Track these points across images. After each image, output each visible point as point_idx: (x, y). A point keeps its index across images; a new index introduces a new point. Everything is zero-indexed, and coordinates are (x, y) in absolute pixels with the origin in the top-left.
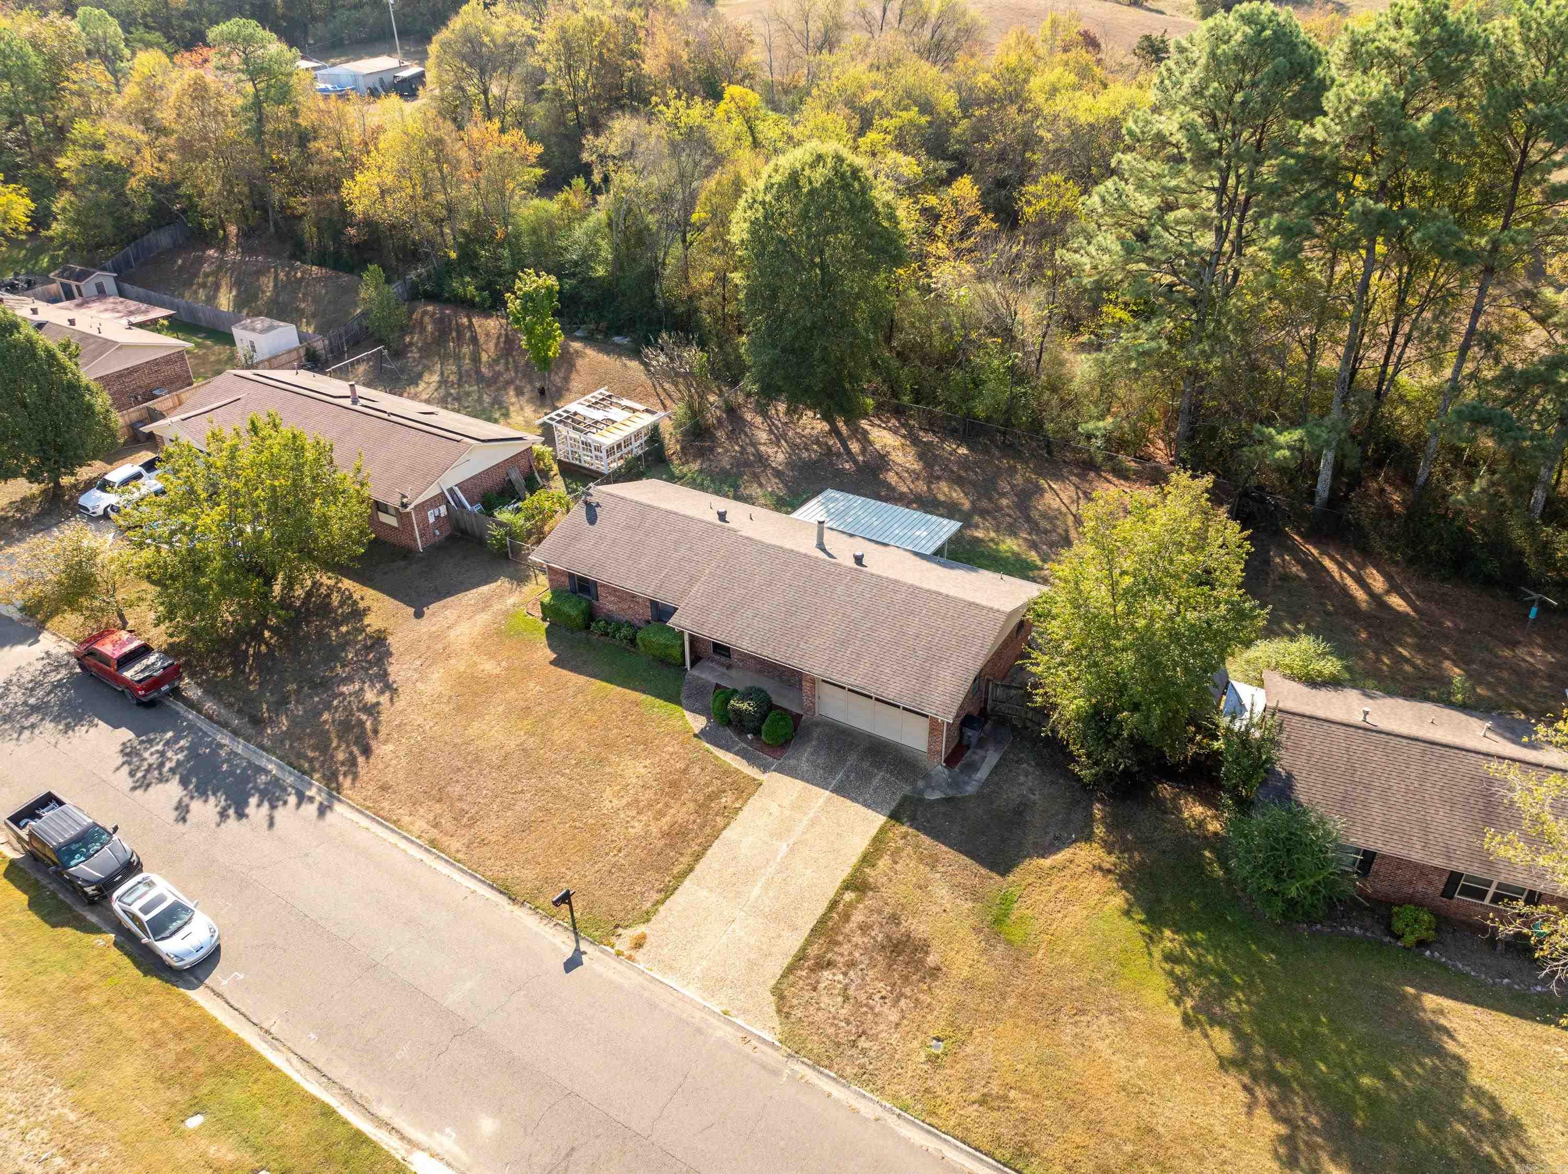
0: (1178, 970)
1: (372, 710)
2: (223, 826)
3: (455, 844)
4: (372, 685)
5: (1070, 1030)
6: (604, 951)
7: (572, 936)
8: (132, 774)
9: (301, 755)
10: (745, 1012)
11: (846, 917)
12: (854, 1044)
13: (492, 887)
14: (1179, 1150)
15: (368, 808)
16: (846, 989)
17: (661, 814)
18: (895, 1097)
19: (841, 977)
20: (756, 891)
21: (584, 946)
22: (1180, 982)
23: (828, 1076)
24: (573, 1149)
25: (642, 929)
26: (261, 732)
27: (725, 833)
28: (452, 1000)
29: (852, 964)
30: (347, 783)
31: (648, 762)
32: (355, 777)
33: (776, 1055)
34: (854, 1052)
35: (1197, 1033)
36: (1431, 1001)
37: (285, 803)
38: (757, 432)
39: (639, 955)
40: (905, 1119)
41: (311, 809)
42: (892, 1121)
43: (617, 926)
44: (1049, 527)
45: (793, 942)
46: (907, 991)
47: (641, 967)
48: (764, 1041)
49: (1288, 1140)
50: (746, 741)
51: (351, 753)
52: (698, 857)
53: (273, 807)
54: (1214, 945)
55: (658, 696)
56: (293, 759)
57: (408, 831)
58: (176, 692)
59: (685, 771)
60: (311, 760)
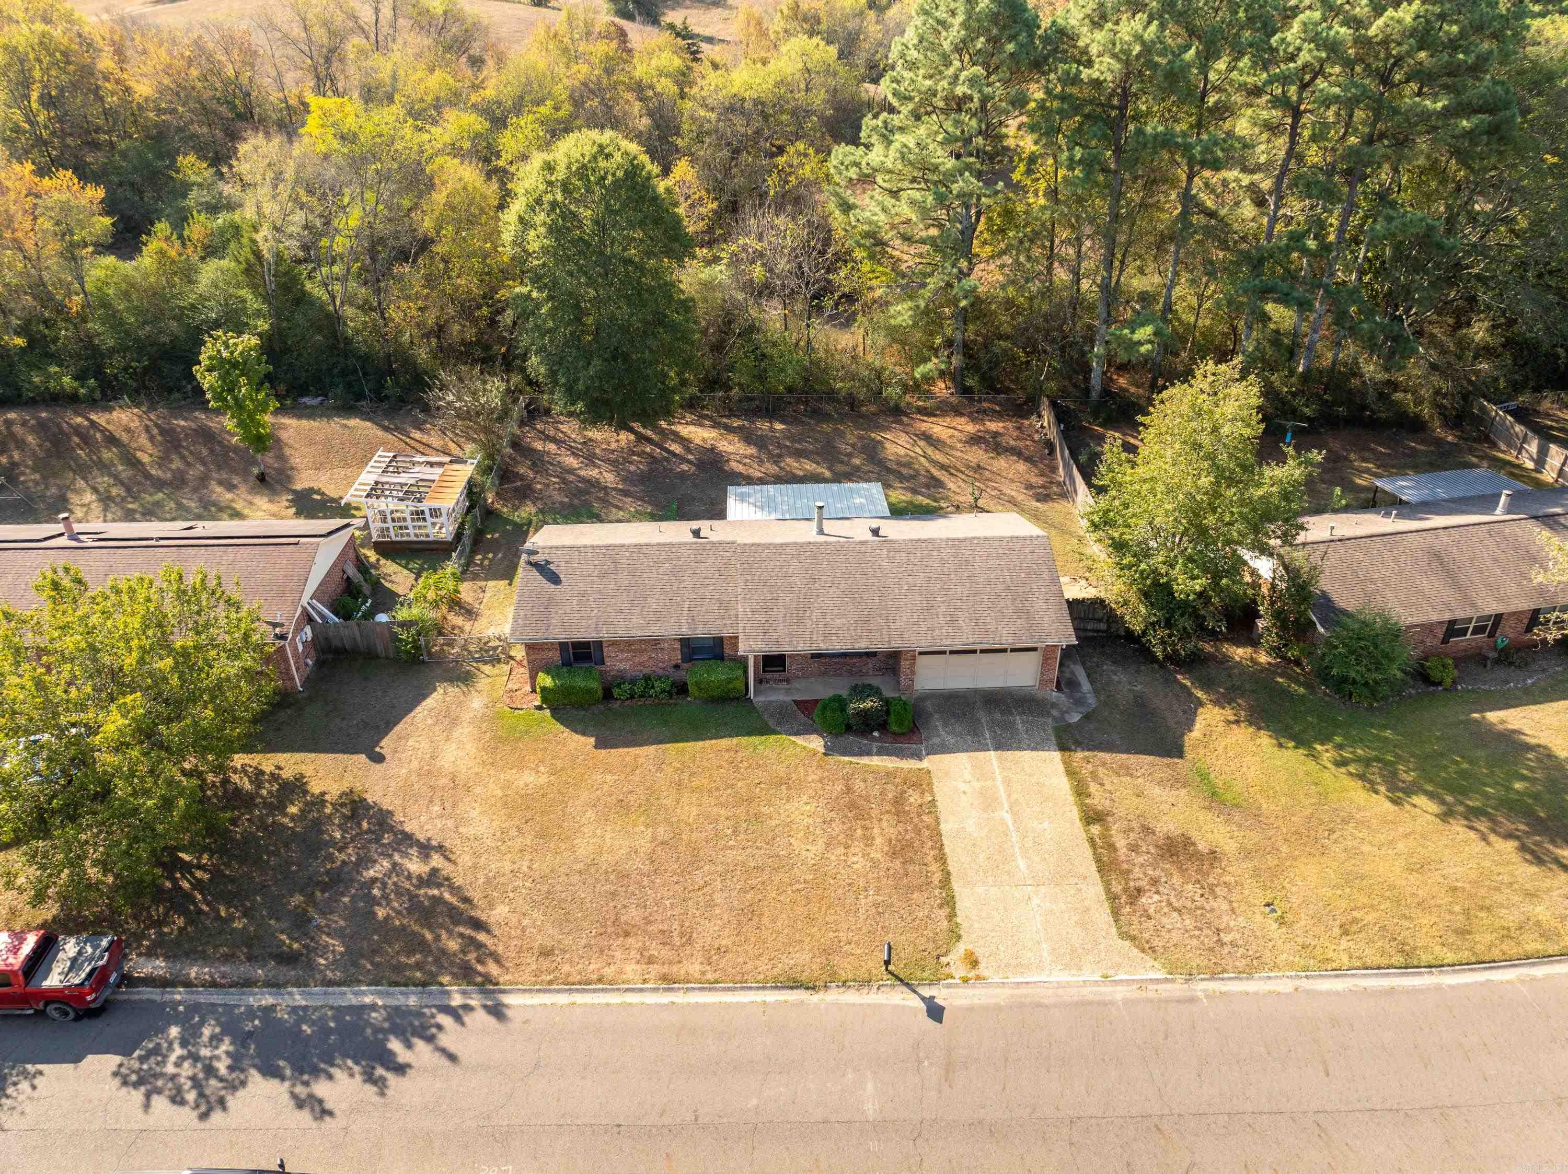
0: (1352, 769)
1: (433, 878)
2: (390, 1092)
3: (694, 968)
4: (405, 855)
5: (1337, 849)
6: (949, 986)
7: (904, 989)
8: (177, 1099)
9: (399, 968)
10: (1118, 966)
11: (1112, 847)
12: (1222, 944)
13: (777, 988)
14: (1482, 892)
15: (550, 983)
16: (1170, 904)
17: (868, 840)
18: (1291, 966)
19: (1156, 897)
20: (1022, 863)
21: (926, 992)
22: (1361, 777)
23: (1230, 979)
24: (1128, 1164)
25: (961, 948)
26: (311, 966)
27: (943, 827)
28: (870, 1109)
29: (1155, 882)
30: (493, 969)
31: (805, 798)
32: (498, 960)
33: (1176, 986)
34: (1226, 950)
35: (1407, 807)
36: (1493, 716)
37: (440, 1027)
38: (562, 459)
39: (982, 970)
40: (1312, 977)
41: (479, 1019)
42: (1305, 984)
43: (938, 957)
44: (911, 472)
45: (1094, 890)
46: (1211, 880)
47: (997, 980)
48: (1157, 981)
49: (1523, 848)
50: (874, 739)
51: (462, 935)
52: (942, 859)
53: (430, 1039)
54: (1353, 742)
55: (750, 734)
56: (394, 977)
57: (628, 982)
58: (128, 980)
59: (849, 790)
60: (419, 966)
